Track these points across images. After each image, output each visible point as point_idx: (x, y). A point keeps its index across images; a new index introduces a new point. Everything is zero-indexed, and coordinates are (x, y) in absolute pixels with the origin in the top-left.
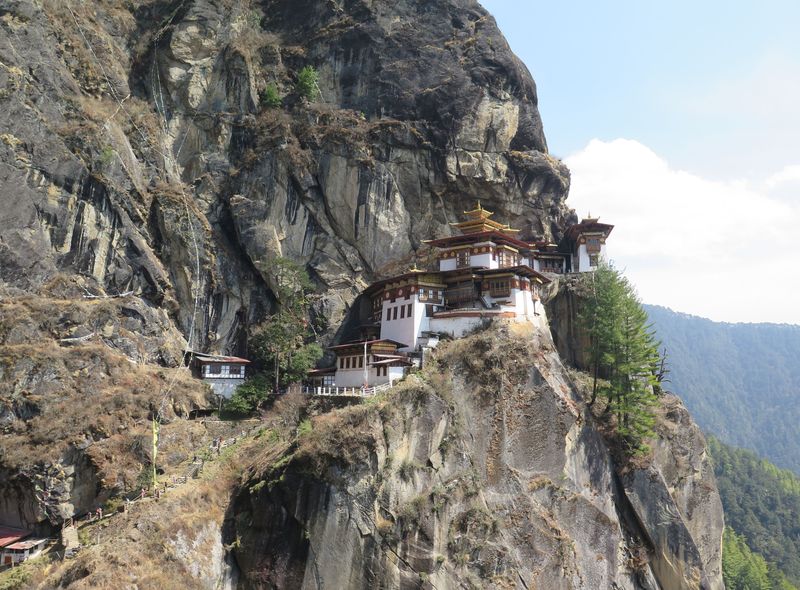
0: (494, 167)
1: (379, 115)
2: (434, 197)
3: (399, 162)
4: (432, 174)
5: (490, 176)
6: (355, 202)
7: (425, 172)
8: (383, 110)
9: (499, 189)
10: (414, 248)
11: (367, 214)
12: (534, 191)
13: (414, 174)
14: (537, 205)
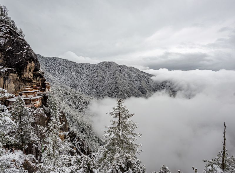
0: (30, 75)
1: (6, 67)
2: (19, 81)
3: (11, 76)
4: (19, 78)
5: (30, 77)
6: (3, 84)
7: (17, 77)
8: (7, 66)
9: (32, 79)
10: (16, 90)
11: (6, 86)
12: (38, 78)
13: (15, 78)
14: (39, 80)
